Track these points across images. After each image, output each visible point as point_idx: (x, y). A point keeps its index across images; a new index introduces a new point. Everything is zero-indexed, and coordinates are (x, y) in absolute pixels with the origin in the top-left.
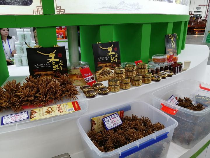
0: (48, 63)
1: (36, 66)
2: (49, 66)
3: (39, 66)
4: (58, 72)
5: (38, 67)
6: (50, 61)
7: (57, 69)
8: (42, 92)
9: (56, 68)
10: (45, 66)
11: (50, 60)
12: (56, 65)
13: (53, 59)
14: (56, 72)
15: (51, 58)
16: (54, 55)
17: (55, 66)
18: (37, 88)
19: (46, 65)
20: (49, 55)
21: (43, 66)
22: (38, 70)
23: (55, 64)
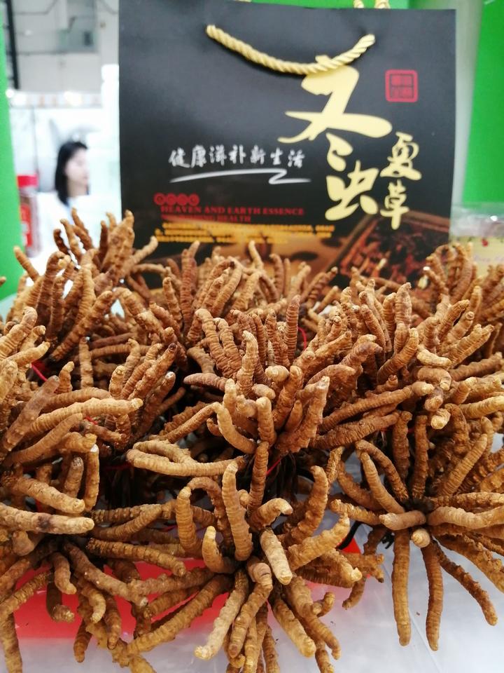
0: (286, 149)
1: (188, 158)
2: (293, 172)
3: (209, 167)
4: (369, 241)
5: (197, 170)
6: (311, 133)
7: (360, 212)
8: (250, 426)
9: (356, 200)
10: (258, 165)
11: (306, 124)
12: (355, 176)
13: (334, 116)
14: (345, 241)
15: (318, 103)
16: (352, 76)
17: (347, 183)
18: (166, 343)
19: (269, 163)
20: (303, 76)
21: (247, 164)
22: (195, 198)
23: (350, 161)
